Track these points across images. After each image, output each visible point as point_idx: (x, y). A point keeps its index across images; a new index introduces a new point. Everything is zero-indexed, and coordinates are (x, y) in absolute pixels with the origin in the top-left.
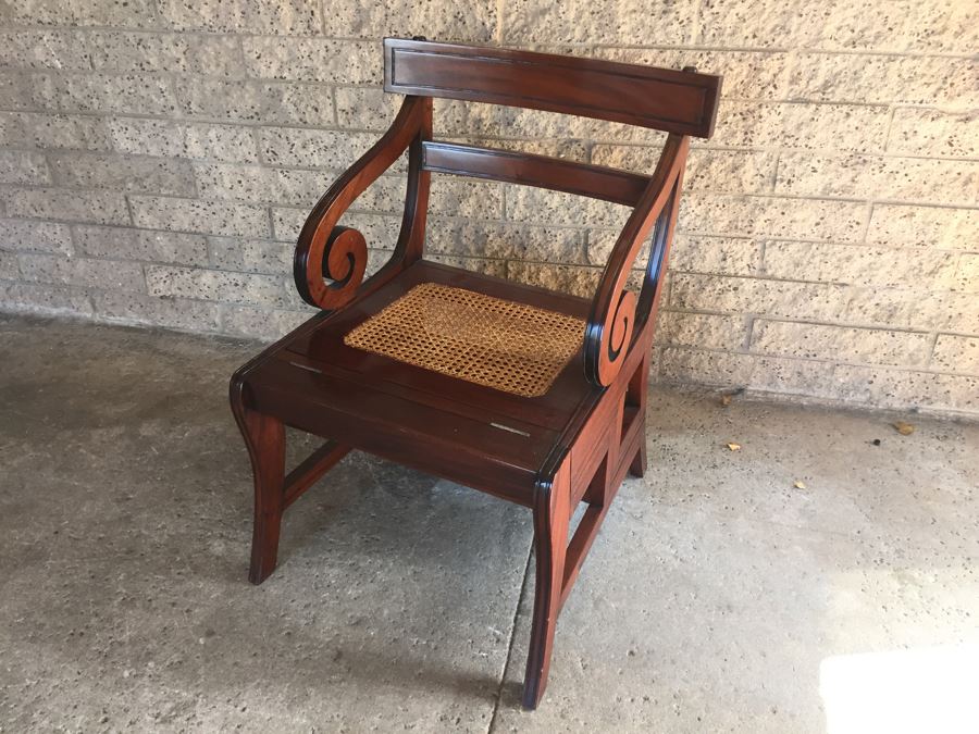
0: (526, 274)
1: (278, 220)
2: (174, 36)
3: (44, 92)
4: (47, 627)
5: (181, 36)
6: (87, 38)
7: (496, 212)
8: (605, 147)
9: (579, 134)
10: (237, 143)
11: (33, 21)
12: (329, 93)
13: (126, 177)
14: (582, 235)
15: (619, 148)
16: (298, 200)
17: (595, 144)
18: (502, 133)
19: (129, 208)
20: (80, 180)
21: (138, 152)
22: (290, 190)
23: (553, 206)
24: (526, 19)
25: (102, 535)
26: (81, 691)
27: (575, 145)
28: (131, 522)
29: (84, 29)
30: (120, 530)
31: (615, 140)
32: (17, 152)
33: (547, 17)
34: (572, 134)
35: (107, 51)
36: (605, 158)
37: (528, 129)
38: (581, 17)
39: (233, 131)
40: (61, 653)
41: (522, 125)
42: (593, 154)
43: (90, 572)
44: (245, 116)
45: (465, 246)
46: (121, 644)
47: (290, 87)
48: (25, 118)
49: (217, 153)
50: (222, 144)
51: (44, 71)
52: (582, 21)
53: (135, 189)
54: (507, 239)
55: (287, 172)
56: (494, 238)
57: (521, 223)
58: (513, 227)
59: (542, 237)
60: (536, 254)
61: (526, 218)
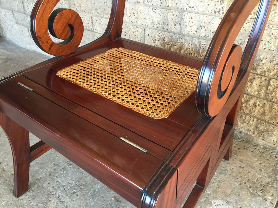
1: (147, 35)
13: (92, 8)
16: (158, 25)
19: (92, 22)
20: (77, 7)
22: (155, 20)
53: (95, 14)
54: (275, 65)
55: (155, 9)
56: (266, 63)
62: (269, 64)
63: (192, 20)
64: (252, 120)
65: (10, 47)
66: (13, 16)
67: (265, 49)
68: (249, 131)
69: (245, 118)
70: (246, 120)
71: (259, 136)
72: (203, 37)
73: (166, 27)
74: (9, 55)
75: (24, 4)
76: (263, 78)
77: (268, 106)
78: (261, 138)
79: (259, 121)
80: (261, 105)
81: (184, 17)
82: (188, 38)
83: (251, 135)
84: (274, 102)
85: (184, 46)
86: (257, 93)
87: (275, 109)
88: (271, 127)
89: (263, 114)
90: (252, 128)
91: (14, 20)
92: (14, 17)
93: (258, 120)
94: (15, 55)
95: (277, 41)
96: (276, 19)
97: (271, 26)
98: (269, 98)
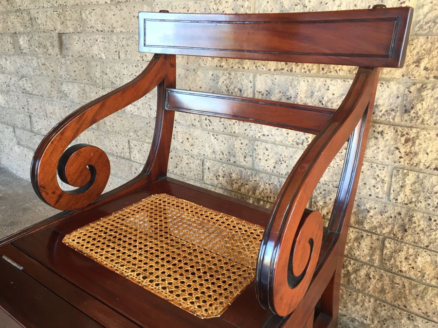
1: (207, 168)
3: (96, 73)
6: (117, 40)
7: (380, 192)
11: (95, 30)
12: (251, 78)
13: (130, 129)
16: (221, 156)
18: (397, 120)
19: (130, 148)
20: (108, 127)
21: (136, 113)
22: (217, 149)
29: (117, 34)
35: (127, 48)
37: (427, 118)
41: (420, 113)
47: (225, 73)
48: (87, 88)
51: (97, 60)
53: (134, 137)
54: (388, 218)
55: (217, 135)
56: (375, 214)
57: (405, 206)
58: (396, 208)
59: (426, 224)
60: (417, 239)
61: (411, 203)
62: (380, 217)
63: (267, 153)
64: (367, 300)
65: (4, 178)
66: (13, 134)
68: (366, 318)
69: (357, 296)
70: (358, 300)
71: (382, 327)
72: (284, 174)
73: (232, 160)
75: (32, 118)
76: (375, 237)
77: (387, 279)
79: (378, 302)
80: (377, 277)
81: (256, 148)
82: (263, 175)
83: (369, 325)
84: (394, 273)
85: (260, 186)
86: (369, 258)
87: (399, 284)
88: (396, 312)
89: (382, 291)
90: (368, 314)
91: (15, 139)
92: (15, 136)
93: (376, 301)
95: (386, 185)
96: (380, 157)
97: (375, 165)
98: (387, 267)
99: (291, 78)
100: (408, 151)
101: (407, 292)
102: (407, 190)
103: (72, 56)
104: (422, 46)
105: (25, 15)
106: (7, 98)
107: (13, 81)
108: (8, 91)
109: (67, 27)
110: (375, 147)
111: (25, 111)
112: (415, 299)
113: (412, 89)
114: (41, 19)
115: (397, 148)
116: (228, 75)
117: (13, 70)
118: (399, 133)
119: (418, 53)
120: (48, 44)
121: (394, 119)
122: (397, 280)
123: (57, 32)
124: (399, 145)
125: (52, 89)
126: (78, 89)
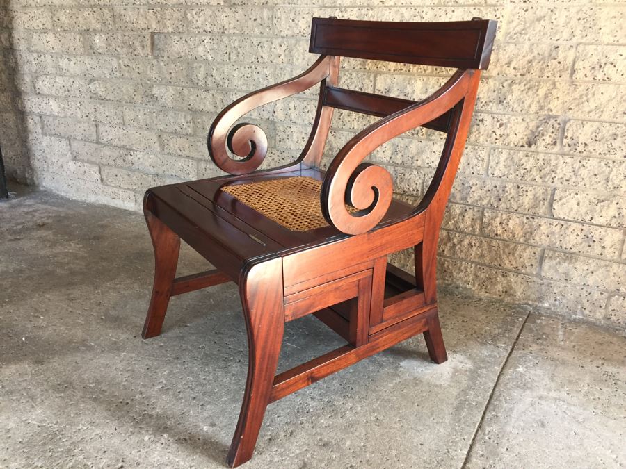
0: (498, 220)
2: (280, 40)
3: (199, 75)
4: (107, 394)
5: (285, 39)
6: (229, 41)
7: (481, 170)
8: (578, 122)
9: (557, 112)
10: (307, 111)
11: (201, 31)
12: (372, 78)
14: (549, 192)
15: (590, 123)
17: (570, 120)
18: (494, 109)
23: (528, 167)
24: (525, 25)
25: (162, 344)
26: (113, 442)
27: (552, 121)
28: (183, 340)
29: (229, 36)
30: (175, 343)
31: (587, 117)
32: (177, 112)
33: (542, 22)
34: (551, 111)
35: (239, 50)
36: (577, 131)
37: (515, 106)
38: (569, 22)
39: (305, 103)
40: (109, 413)
41: (511, 102)
42: (566, 128)
43: (147, 365)
44: (314, 93)
45: (453, 194)
46: (151, 416)
48: (186, 91)
49: (292, 118)
50: (297, 112)
51: (201, 62)
52: (571, 24)
54: (487, 191)
56: (477, 190)
57: (499, 179)
58: (493, 182)
59: (515, 192)
60: (509, 205)
61: (504, 176)
62: (480, 191)
64: (469, 267)
65: (53, 201)
67: (473, 173)
68: (467, 282)
69: (461, 265)
70: (462, 268)
71: (481, 288)
74: (58, 211)
75: (100, 127)
76: (476, 209)
77: (486, 244)
78: (483, 290)
79: (478, 266)
80: (478, 245)
83: (471, 289)
84: (492, 238)
86: (471, 229)
87: (495, 247)
88: (493, 272)
89: (482, 256)
90: (470, 279)
91: (69, 154)
92: (70, 150)
93: (476, 265)
94: (71, 212)
95: (485, 163)
96: (481, 140)
97: (477, 147)
98: (485, 233)
99: (409, 77)
100: (502, 133)
101: (502, 252)
102: (501, 166)
103: (168, 57)
104: (511, 52)
105: (106, 11)
106: (63, 105)
107: (77, 85)
108: (67, 97)
109: (165, 26)
110: (477, 132)
111: (90, 119)
112: (508, 257)
113: (505, 84)
114: (130, 16)
115: (494, 132)
116: (349, 75)
117: (78, 73)
118: (496, 119)
119: (509, 56)
120: (137, 44)
121: (491, 109)
122: (494, 243)
123: (150, 31)
124: (496, 130)
125: (135, 93)
126: (173, 93)
